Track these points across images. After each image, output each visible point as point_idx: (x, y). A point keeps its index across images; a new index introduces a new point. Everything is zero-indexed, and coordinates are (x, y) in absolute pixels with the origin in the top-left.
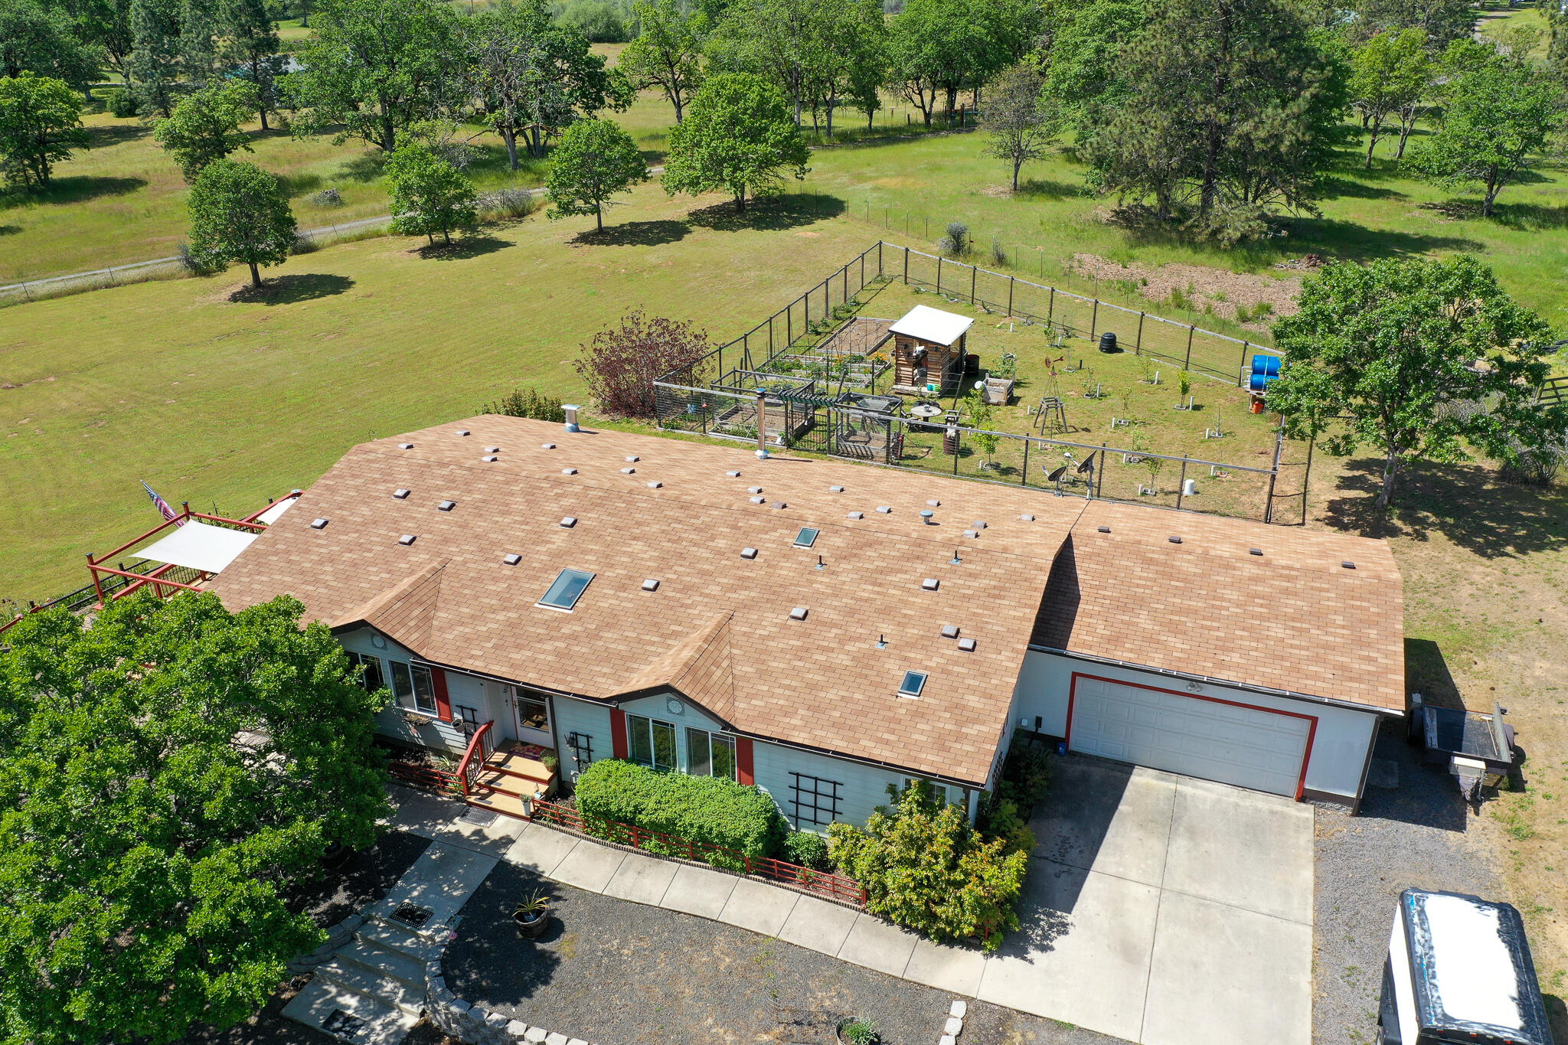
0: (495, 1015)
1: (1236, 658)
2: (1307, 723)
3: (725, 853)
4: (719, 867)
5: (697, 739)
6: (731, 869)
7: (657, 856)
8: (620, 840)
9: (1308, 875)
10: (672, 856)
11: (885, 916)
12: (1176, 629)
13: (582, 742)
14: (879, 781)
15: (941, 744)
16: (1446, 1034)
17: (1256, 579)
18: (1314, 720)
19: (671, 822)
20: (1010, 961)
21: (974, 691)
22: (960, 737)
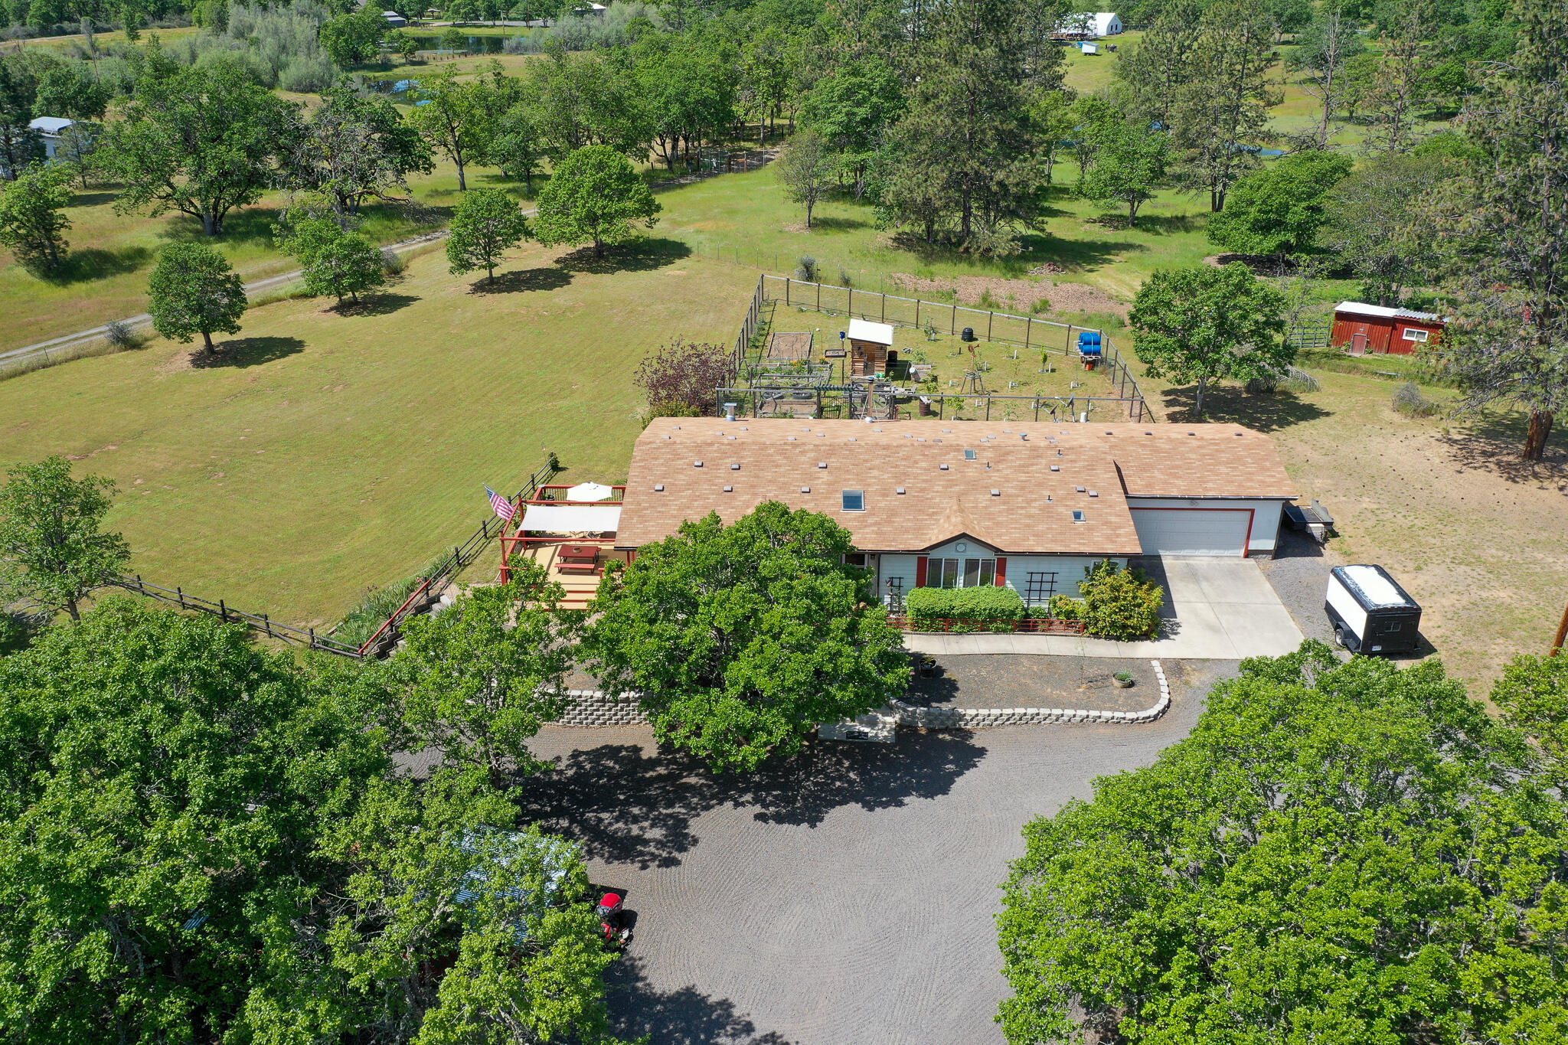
0: (945, 707)
1: (1210, 485)
2: (1249, 514)
3: (1003, 621)
4: (998, 631)
5: (971, 565)
6: (1004, 631)
7: (960, 633)
8: (937, 630)
9: (1268, 586)
10: (969, 632)
11: (1096, 635)
12: (1175, 476)
13: (896, 582)
14: (1079, 566)
15: (1110, 539)
16: (1379, 611)
17: (1200, 447)
18: (1253, 511)
19: (972, 610)
20: (1164, 641)
21: (1110, 514)
22: (1118, 536)
